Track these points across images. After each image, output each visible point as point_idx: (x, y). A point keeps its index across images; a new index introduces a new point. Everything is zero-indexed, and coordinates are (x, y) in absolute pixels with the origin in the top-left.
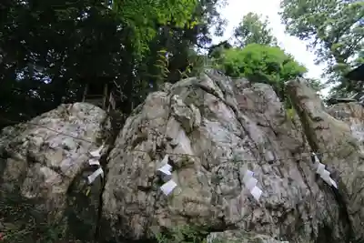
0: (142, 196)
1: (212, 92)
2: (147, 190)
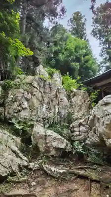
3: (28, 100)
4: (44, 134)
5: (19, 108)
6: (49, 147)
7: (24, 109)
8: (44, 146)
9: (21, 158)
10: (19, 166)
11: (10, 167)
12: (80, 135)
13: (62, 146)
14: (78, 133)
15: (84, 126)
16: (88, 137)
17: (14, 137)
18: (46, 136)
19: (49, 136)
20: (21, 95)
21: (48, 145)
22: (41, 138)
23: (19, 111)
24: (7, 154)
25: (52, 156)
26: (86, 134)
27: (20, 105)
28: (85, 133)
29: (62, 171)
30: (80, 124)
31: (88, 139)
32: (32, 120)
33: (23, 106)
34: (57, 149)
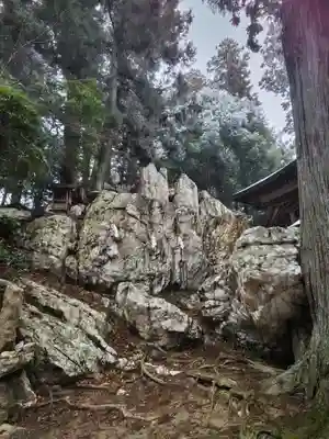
0: (96, 269)
1: (133, 216)
2: (98, 267)
3: (118, 241)
4: (146, 305)
5: (103, 257)
6: (155, 330)
7: (111, 259)
8: (147, 327)
9: (103, 349)
10: (99, 362)
11: (82, 363)
12: (215, 307)
13: (181, 328)
14: (212, 303)
15: (221, 287)
16: (232, 310)
17: (94, 312)
18: (149, 308)
19: (155, 308)
20: (105, 232)
21: (155, 325)
22: (142, 313)
23: (103, 263)
24: (77, 340)
25: (163, 347)
26: (227, 303)
27: (104, 252)
28: (224, 301)
29: (174, 373)
30: (216, 285)
31: (232, 314)
32: (127, 280)
33: (111, 253)
34: (172, 334)
